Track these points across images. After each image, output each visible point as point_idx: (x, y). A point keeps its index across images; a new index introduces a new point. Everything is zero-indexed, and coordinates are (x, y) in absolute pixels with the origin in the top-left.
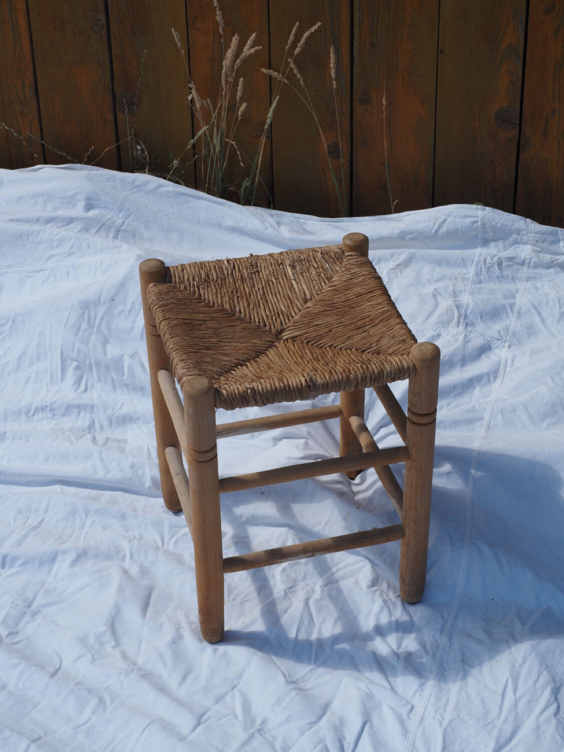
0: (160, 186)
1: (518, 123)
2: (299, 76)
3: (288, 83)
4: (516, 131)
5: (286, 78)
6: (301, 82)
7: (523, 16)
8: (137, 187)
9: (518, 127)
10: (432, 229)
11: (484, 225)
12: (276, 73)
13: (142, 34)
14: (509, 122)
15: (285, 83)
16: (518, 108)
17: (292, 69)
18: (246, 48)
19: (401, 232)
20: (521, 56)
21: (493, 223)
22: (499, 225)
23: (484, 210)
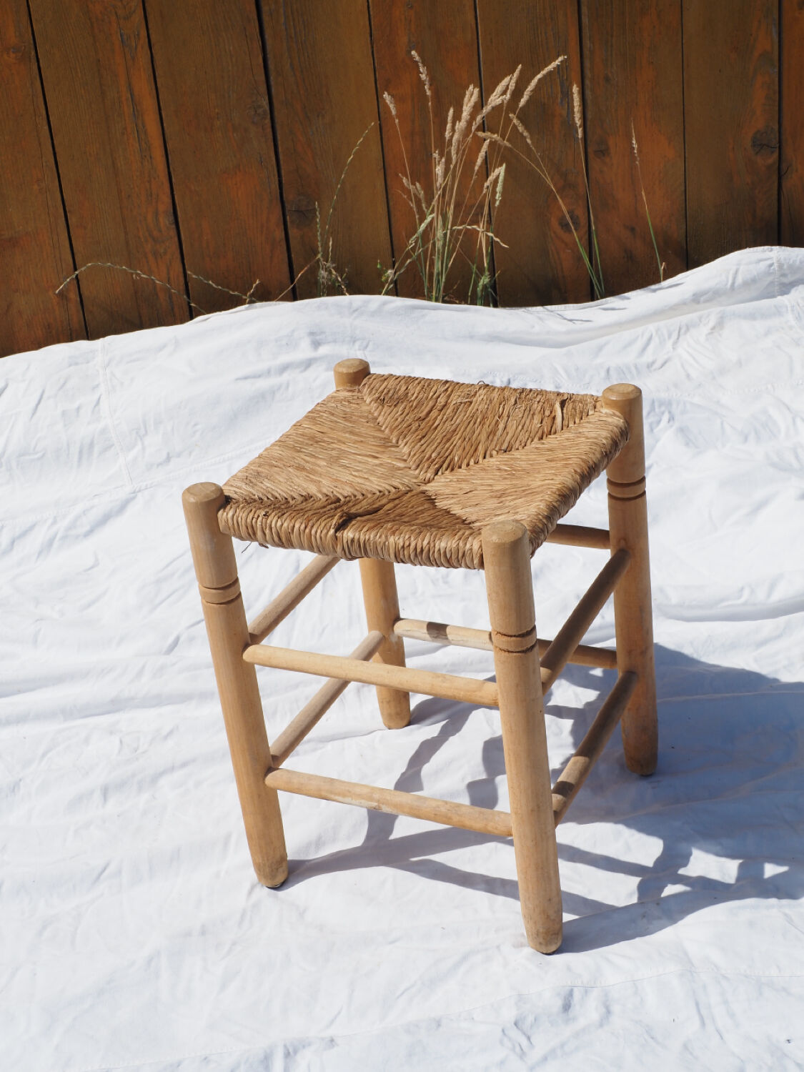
0: (385, 303)
1: (778, 145)
2: (526, 134)
3: (510, 146)
4: (776, 155)
5: (507, 141)
6: (529, 141)
7: (776, 16)
8: (356, 310)
9: (777, 150)
10: (727, 284)
11: (781, 266)
12: (496, 135)
13: (318, 116)
14: (768, 146)
15: (506, 147)
16: (776, 127)
17: (515, 126)
18: (492, 97)
19: (694, 295)
20: (776, 64)
21: (791, 262)
22: (798, 263)
23: (771, 250)
